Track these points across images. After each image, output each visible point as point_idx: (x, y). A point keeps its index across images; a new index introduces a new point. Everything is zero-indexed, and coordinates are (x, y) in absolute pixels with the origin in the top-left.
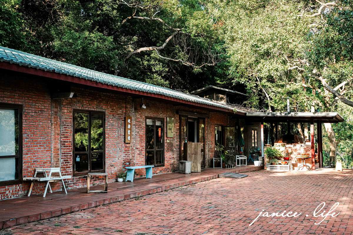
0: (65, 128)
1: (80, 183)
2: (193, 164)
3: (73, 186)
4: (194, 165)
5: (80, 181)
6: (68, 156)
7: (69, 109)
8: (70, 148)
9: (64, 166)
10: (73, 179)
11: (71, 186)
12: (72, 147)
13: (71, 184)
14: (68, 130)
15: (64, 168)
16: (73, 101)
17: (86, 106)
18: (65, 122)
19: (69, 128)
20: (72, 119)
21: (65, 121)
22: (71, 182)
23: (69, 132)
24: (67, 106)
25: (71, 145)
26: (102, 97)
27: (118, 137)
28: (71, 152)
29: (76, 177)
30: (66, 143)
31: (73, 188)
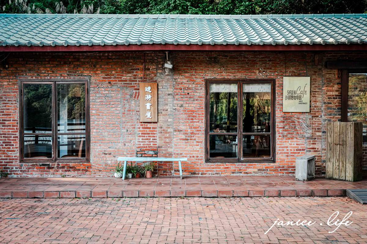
0: (4, 103)
1: (34, 171)
2: (337, 164)
3: (20, 174)
4: (339, 166)
5: (35, 169)
6: (11, 137)
7: (11, 80)
8: (15, 128)
9: (3, 149)
10: (21, 166)
11: (17, 174)
12: (18, 127)
13: (16, 171)
14: (11, 106)
15: (4, 151)
16: (19, 70)
17: (46, 74)
18: (3, 97)
19: (12, 104)
20: (18, 93)
21: (5, 95)
22: (16, 168)
23: (13, 108)
24: (8, 77)
25: (16, 124)
26: (82, 60)
27: (124, 113)
28: (17, 133)
29: (27, 164)
30: (7, 122)
31: (21, 176)
